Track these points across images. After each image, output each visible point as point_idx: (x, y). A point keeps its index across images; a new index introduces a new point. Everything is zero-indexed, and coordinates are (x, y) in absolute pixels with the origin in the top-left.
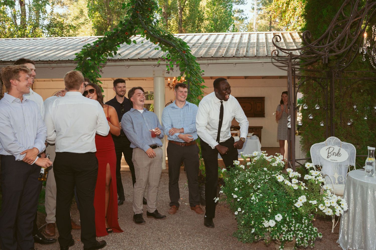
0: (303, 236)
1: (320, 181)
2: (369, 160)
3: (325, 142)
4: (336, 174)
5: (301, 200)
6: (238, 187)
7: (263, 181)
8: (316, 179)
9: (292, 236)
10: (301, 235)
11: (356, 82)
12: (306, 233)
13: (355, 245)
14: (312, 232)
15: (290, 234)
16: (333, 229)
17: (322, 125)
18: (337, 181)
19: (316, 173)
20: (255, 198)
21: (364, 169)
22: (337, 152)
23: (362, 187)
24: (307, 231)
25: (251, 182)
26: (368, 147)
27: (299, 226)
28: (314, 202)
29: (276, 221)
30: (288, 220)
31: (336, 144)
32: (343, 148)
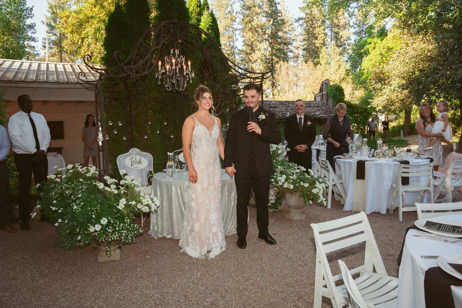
0: (127, 234)
1: (135, 184)
3: (128, 153)
4: (139, 178)
5: (122, 203)
6: (56, 199)
7: (80, 191)
8: (132, 183)
9: (117, 235)
10: (125, 233)
11: (150, 103)
12: (130, 231)
13: (165, 233)
14: (134, 229)
15: (115, 234)
16: (142, 224)
17: (125, 139)
18: (140, 185)
19: (131, 178)
20: (77, 207)
21: (165, 172)
22: (138, 161)
23: (167, 186)
24: (130, 229)
25: (69, 193)
26: (168, 153)
27: (123, 226)
28: (134, 203)
29: (102, 225)
30: (112, 222)
31: (137, 154)
32: (143, 157)
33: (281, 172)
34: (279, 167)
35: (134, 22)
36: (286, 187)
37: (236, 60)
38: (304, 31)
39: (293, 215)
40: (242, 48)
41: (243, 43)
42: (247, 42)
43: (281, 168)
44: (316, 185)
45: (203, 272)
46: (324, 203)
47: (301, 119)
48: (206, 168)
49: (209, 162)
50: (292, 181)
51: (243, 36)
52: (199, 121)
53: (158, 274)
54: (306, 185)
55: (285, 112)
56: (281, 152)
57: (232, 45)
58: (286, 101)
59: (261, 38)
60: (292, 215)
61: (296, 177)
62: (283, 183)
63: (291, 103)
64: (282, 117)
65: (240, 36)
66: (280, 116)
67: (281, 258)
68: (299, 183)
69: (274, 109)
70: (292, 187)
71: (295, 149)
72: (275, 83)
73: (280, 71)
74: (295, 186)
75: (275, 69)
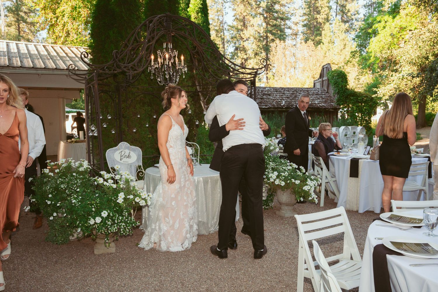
0: (125, 227)
3: (117, 146)
5: (121, 197)
6: (51, 193)
7: (75, 186)
9: (116, 228)
10: (123, 226)
11: (139, 95)
12: (128, 224)
14: (132, 222)
15: (114, 227)
17: (113, 132)
19: (126, 173)
20: (76, 201)
22: (128, 155)
24: (128, 222)
25: (64, 187)
27: (122, 219)
28: (131, 197)
29: (102, 218)
30: (111, 215)
31: (126, 148)
32: (132, 151)
33: (272, 168)
34: (271, 163)
35: (124, 10)
36: (278, 183)
37: (225, 38)
38: (305, 3)
39: (285, 212)
40: (233, 23)
41: (234, 18)
42: (238, 16)
43: (273, 164)
44: (307, 183)
45: (197, 263)
46: (315, 201)
50: (284, 178)
51: (234, 10)
53: (154, 265)
54: (298, 182)
55: (280, 100)
56: (273, 148)
57: (221, 20)
58: (280, 88)
59: (255, 12)
60: (283, 212)
61: (287, 174)
62: (275, 180)
63: (287, 89)
64: (276, 106)
65: (231, 9)
66: (274, 105)
68: (290, 180)
69: (268, 96)
70: (283, 184)
72: (269, 65)
73: (276, 51)
74: (286, 183)
75: (270, 48)
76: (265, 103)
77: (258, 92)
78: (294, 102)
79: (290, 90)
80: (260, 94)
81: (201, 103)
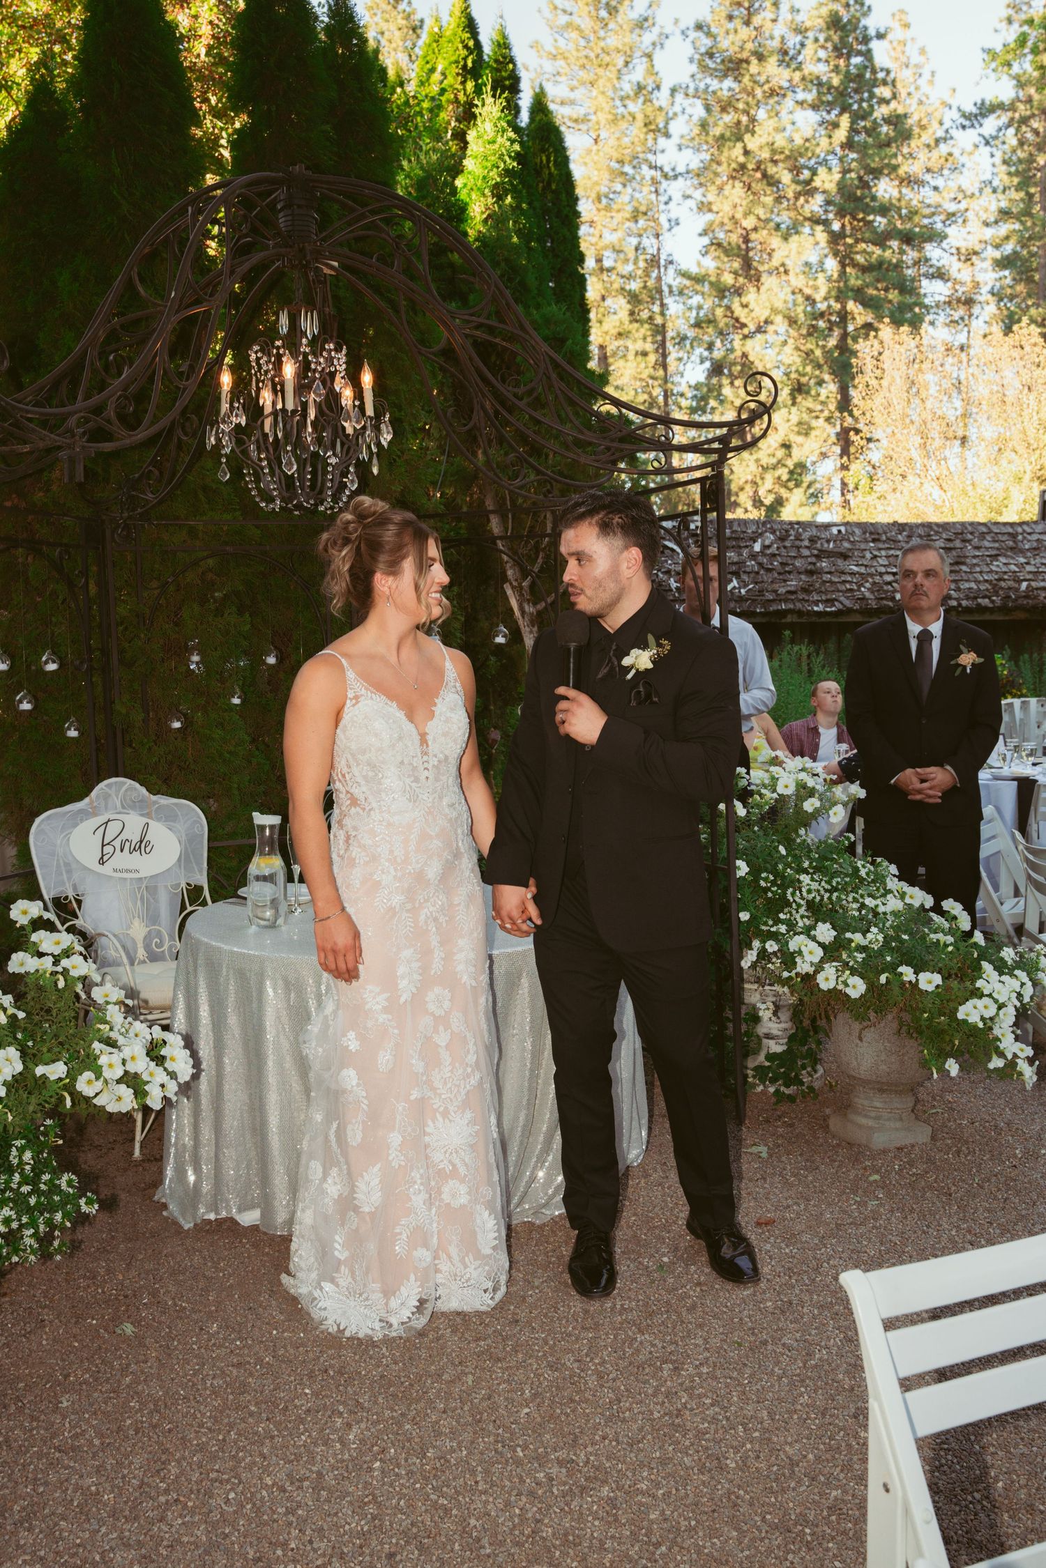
0: (15, 1225)
1: (74, 973)
2: (263, 865)
3: (87, 800)
4: (136, 923)
8: (59, 969)
11: (195, 564)
12: (30, 1210)
13: (227, 1201)
14: (57, 1198)
16: (137, 1146)
17: (73, 733)
18: (141, 953)
19: (58, 943)
21: (245, 899)
22: (136, 839)
23: (242, 975)
24: (33, 1201)
26: (254, 814)
31: (129, 805)
32: (159, 820)
33: (811, 905)
34: (805, 879)
35: (117, 171)
36: (831, 985)
37: (669, 325)
38: (1004, 168)
39: (870, 1123)
40: (699, 264)
41: (706, 241)
42: (721, 235)
43: (815, 886)
44: (980, 983)
45: (378, 1422)
46: (1020, 1074)
47: (925, 637)
48: (409, 906)
49: (420, 877)
50: (860, 957)
51: (704, 207)
52: (365, 676)
53: (155, 1427)
54: (929, 981)
55: (889, 578)
56: (818, 804)
57: (650, 251)
58: (895, 523)
59: (792, 214)
60: (863, 1121)
61: (880, 937)
62: (819, 968)
63: (921, 531)
64: (874, 604)
65: (691, 203)
66: (864, 599)
67: (777, 1363)
68: (892, 968)
69: (840, 562)
70: (856, 987)
71: (895, 786)
72: (852, 433)
73: (878, 372)
74: (872, 986)
75: (853, 361)
76: (826, 592)
77: (798, 543)
78: (953, 586)
79: (937, 533)
80: (806, 552)
81: (509, 592)
